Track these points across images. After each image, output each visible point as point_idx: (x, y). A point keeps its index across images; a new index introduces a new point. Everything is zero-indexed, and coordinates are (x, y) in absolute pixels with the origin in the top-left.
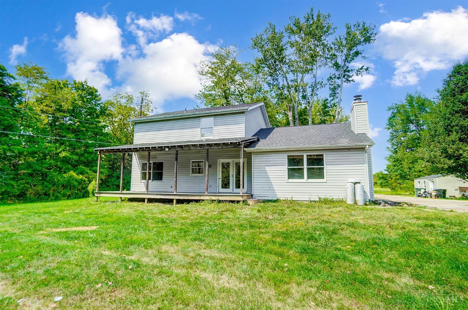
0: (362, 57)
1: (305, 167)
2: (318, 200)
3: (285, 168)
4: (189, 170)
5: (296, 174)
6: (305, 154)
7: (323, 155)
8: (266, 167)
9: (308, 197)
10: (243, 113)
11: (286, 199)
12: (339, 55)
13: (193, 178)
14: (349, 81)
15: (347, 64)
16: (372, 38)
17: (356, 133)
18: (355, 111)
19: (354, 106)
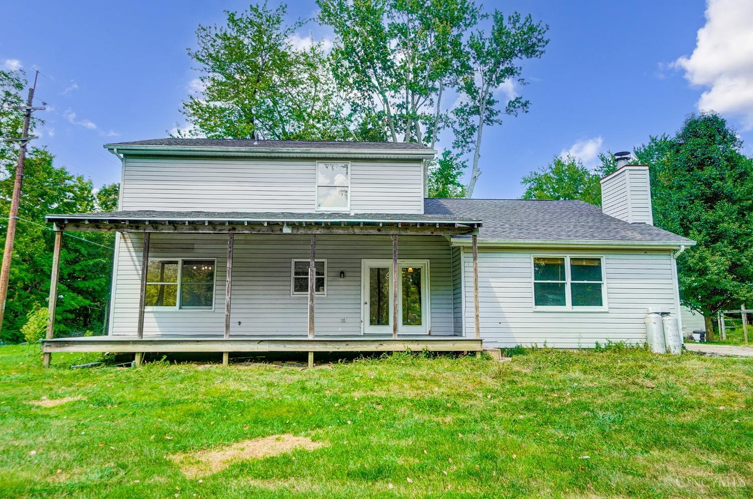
0: (519, 80)
1: (568, 281)
2: (594, 346)
3: (530, 281)
4: (287, 283)
5: (550, 296)
6: (568, 256)
7: (599, 260)
8: (491, 280)
9: (577, 340)
10: (419, 161)
11: (534, 345)
12: (479, 69)
13: (298, 301)
14: (492, 121)
15: (491, 89)
16: (540, 49)
17: (630, 222)
18: (628, 181)
19: (624, 171)
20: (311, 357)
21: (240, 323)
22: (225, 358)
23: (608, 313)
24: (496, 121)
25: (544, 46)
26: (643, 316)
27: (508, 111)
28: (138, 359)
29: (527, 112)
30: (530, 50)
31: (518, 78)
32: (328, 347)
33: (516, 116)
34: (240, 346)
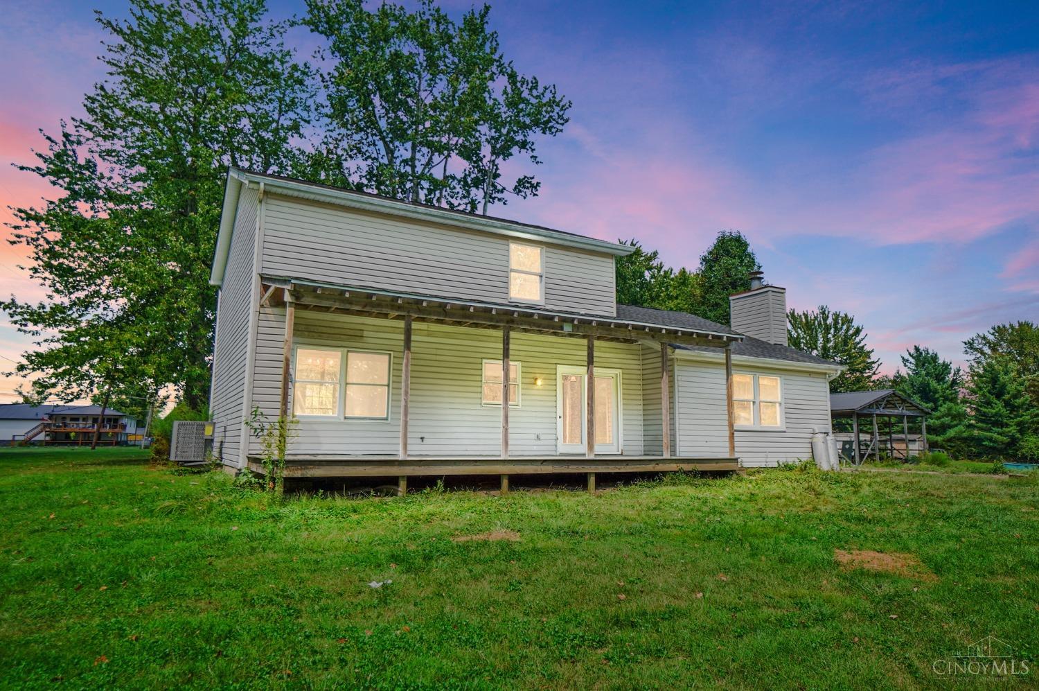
0: (532, 157)
1: (758, 399)
4: (477, 390)
6: (757, 374)
7: (777, 380)
10: (612, 256)
13: (489, 413)
16: (559, 127)
17: (772, 342)
18: (771, 301)
19: (767, 292)
20: (592, 480)
21: (422, 438)
22: (505, 483)
23: (785, 432)
24: (499, 200)
25: (562, 124)
26: (810, 436)
27: (517, 190)
28: (403, 485)
29: (535, 195)
30: (546, 127)
31: (532, 154)
32: (610, 467)
33: (525, 198)
34: (523, 467)
